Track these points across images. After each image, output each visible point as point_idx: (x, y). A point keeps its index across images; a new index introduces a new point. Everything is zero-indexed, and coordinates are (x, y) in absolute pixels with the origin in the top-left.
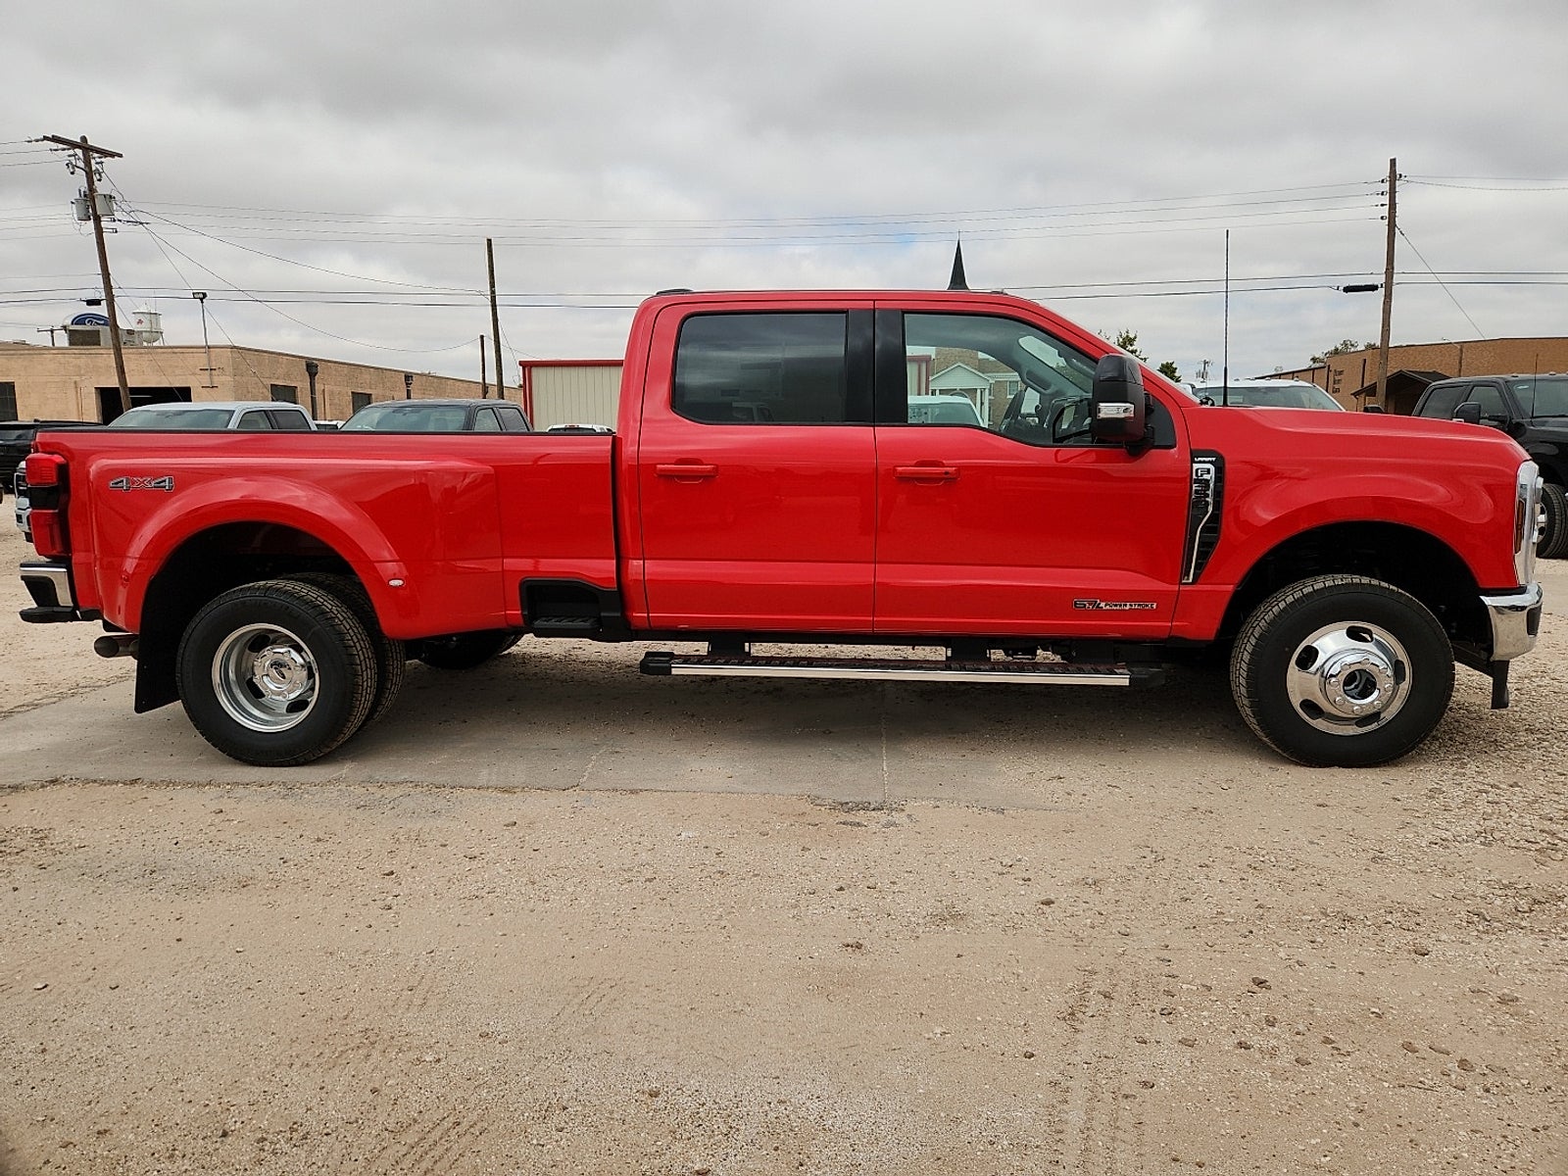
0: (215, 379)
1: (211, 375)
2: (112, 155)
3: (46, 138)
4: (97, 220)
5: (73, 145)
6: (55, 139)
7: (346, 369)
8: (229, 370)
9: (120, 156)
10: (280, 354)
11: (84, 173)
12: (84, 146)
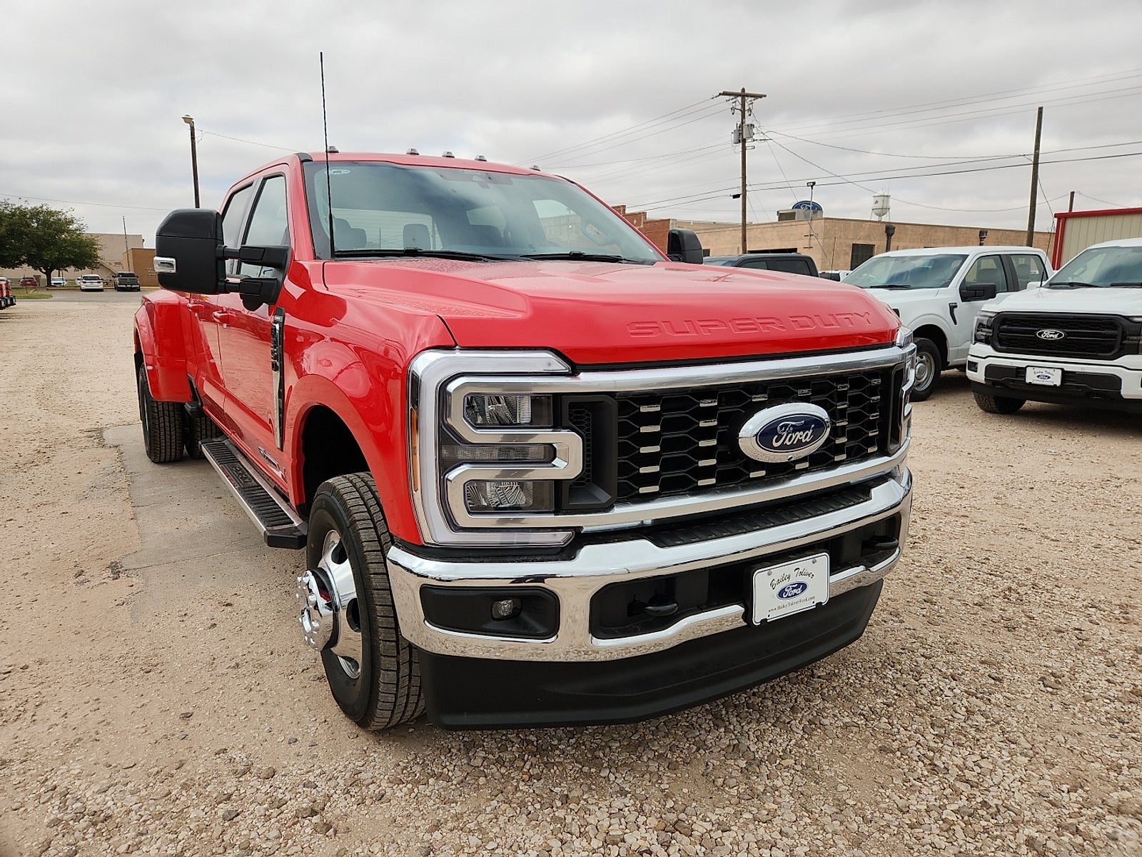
0: (812, 242)
1: (810, 239)
2: (761, 96)
3: (720, 94)
4: (744, 141)
5: (736, 95)
6: (725, 94)
7: (921, 229)
8: (821, 235)
9: (765, 96)
10: (863, 221)
11: (740, 112)
12: (743, 95)
